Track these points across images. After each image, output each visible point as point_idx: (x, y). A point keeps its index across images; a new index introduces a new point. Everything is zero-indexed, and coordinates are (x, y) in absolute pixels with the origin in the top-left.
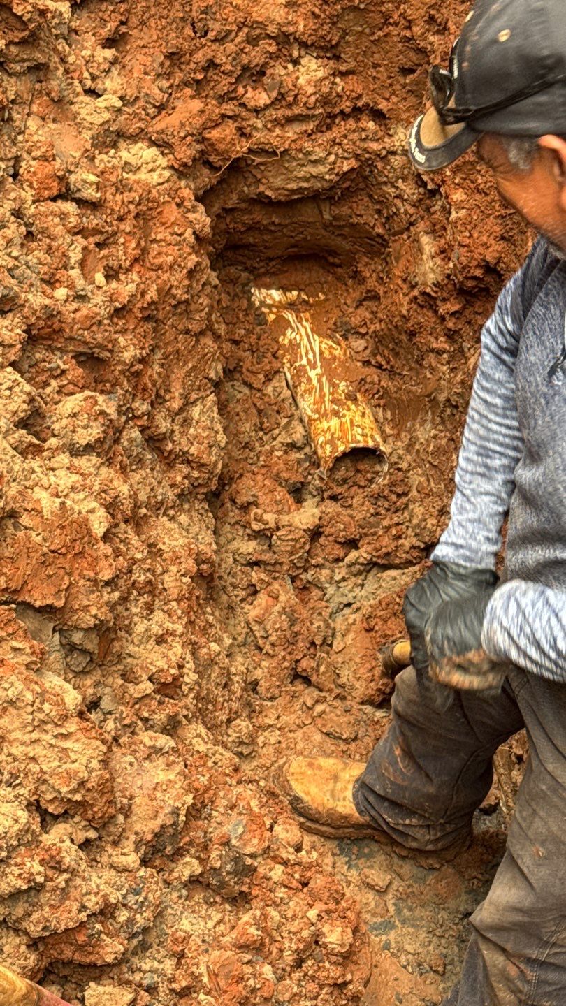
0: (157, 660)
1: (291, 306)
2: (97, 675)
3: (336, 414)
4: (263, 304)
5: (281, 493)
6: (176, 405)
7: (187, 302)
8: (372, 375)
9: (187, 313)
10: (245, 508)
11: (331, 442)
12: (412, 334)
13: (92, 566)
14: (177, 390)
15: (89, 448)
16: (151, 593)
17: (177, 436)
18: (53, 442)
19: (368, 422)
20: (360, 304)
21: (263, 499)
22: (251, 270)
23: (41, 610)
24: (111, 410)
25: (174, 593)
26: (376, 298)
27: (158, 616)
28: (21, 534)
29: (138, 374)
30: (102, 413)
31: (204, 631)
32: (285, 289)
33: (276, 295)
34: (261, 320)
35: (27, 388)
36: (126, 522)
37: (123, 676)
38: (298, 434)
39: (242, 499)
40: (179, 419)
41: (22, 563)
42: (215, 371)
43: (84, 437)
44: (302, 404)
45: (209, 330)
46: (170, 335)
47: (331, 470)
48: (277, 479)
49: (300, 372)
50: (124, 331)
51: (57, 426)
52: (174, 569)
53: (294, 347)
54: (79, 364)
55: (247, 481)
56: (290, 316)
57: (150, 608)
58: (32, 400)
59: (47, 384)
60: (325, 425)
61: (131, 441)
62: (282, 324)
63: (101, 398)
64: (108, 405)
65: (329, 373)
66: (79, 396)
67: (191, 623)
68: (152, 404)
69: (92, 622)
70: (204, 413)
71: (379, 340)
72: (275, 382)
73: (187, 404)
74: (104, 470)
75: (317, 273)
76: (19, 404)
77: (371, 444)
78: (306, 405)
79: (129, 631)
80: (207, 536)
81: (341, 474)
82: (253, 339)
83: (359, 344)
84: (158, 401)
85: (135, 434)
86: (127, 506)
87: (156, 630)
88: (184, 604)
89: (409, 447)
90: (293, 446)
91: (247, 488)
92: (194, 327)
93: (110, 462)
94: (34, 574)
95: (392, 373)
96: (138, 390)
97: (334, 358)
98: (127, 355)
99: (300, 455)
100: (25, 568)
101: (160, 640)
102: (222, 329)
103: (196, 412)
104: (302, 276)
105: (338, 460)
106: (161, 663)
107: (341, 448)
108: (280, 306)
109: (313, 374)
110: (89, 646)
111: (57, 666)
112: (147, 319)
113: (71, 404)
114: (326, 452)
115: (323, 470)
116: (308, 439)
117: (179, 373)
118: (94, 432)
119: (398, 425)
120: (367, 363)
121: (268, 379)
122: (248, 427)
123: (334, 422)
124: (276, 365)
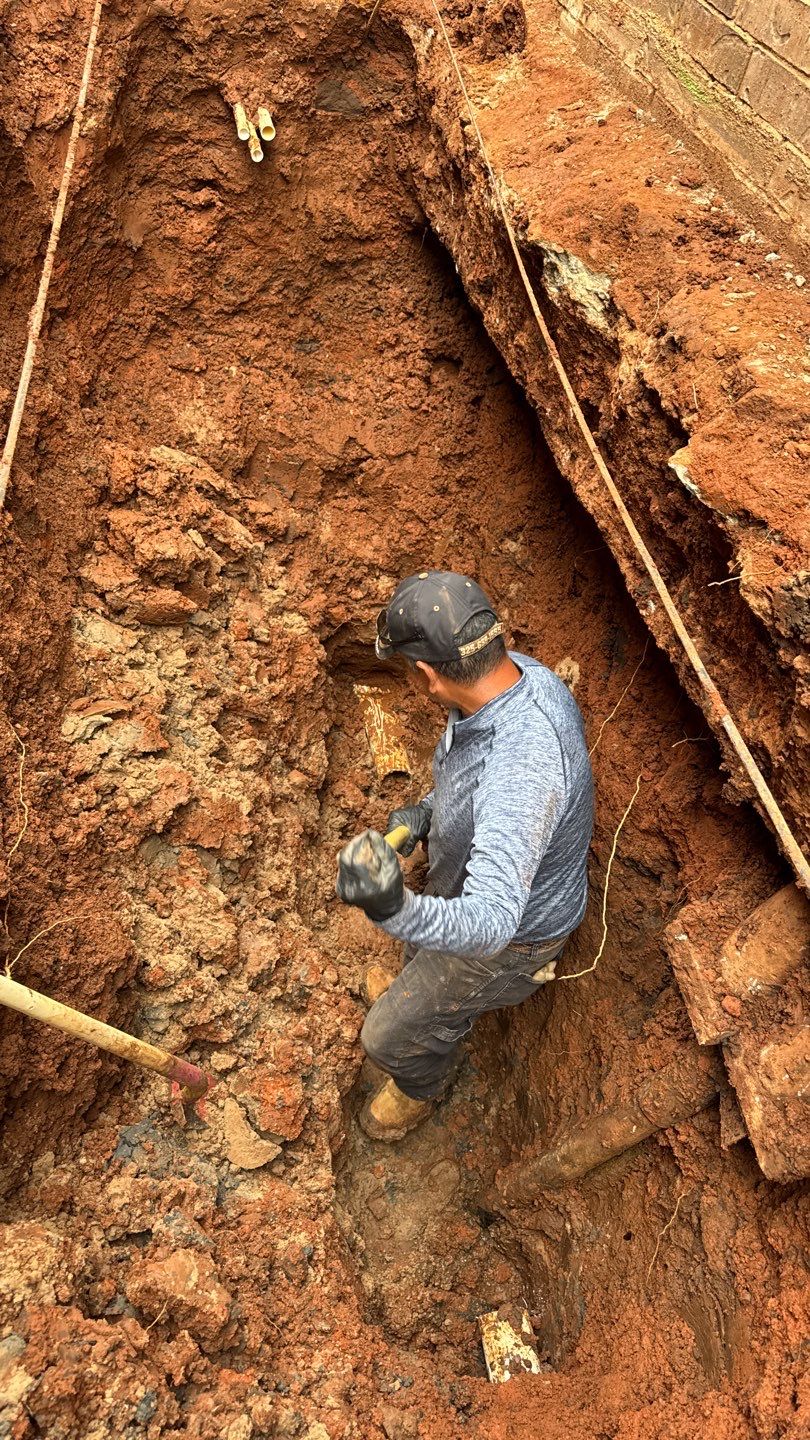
0: (275, 879)
1: (372, 695)
2: (241, 886)
3: (388, 753)
4: (359, 693)
5: (357, 791)
6: (302, 745)
7: (312, 694)
8: (409, 733)
9: (312, 699)
10: (338, 798)
11: (384, 767)
12: (428, 716)
13: (238, 828)
14: (304, 737)
15: (250, 767)
16: (278, 843)
17: (302, 761)
18: (230, 764)
19: (404, 758)
20: (406, 697)
21: (348, 793)
22: (354, 676)
23: (208, 850)
24: (264, 749)
25: (290, 843)
26: (414, 695)
27: (280, 855)
28: (199, 810)
29: (282, 729)
30: (258, 750)
31: (305, 863)
32: (371, 686)
33: (366, 689)
34: (356, 701)
35: (218, 736)
36: (267, 806)
37: (256, 887)
38: (369, 762)
39: (336, 793)
40: (304, 752)
41: (198, 826)
42: (325, 728)
43: (247, 762)
44: (373, 746)
45: (325, 707)
46: (302, 710)
47: (383, 781)
48: (356, 784)
49: (373, 730)
50: (276, 708)
51: (235, 755)
52: (291, 830)
53: (371, 716)
54: (251, 724)
55: (340, 783)
56: (371, 700)
57: (275, 851)
58: (221, 742)
59: (232, 733)
60: (382, 758)
61: (276, 763)
62: (367, 704)
63: (259, 742)
64: (262, 746)
65: (387, 732)
66: (248, 741)
67: (298, 859)
68: (289, 745)
69: (235, 856)
70: (318, 750)
71: (414, 717)
72: (360, 734)
73: (309, 744)
74: (257, 779)
75: (387, 679)
76: (213, 744)
77: (404, 770)
78: (374, 747)
79: (262, 862)
80: (314, 813)
81: (387, 784)
82: (351, 711)
83: (404, 717)
84: (292, 743)
85: (279, 759)
86: (268, 798)
87: (277, 862)
88: (295, 849)
89: (424, 772)
90: (366, 767)
91: (340, 787)
92: (315, 706)
93: (261, 775)
94: (205, 831)
95: (419, 734)
96: (281, 737)
97: (390, 724)
98: (277, 720)
99: (369, 772)
100: (200, 828)
101: (279, 868)
102: (332, 707)
103: (313, 748)
104: (380, 681)
105: (387, 777)
106: (276, 881)
107: (389, 771)
108: (367, 695)
109: (378, 731)
110: (233, 869)
111: (218, 881)
112: (290, 702)
113: (243, 744)
114: (381, 772)
115: (378, 781)
116: (374, 764)
117: (305, 729)
118: (254, 759)
119: (420, 761)
120: (407, 727)
121: (357, 732)
122: (344, 755)
123: (386, 757)
124: (361, 725)
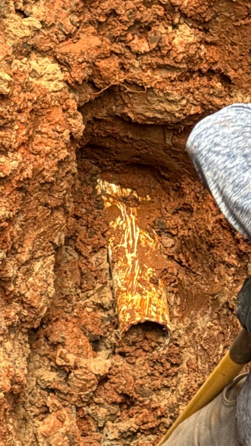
1: (124, 200)
3: (140, 291)
4: (103, 192)
5: (84, 341)
6: (24, 258)
7: (52, 183)
9: (50, 192)
10: (55, 346)
11: (131, 312)
12: (211, 246)
14: (28, 246)
19: (163, 303)
21: (70, 342)
32: (123, 185)
33: (115, 188)
34: (99, 205)
39: (54, 339)
40: (24, 269)
42: (59, 238)
44: (116, 277)
45: (62, 207)
46: (33, 205)
47: (126, 333)
48: (83, 329)
49: (120, 252)
53: (120, 232)
55: (60, 325)
56: (122, 207)
60: (130, 297)
62: (114, 212)
65: (142, 258)
68: (7, 253)
70: (43, 268)
71: (185, 243)
72: (99, 255)
73: (33, 258)
75: (150, 180)
77: (161, 321)
78: (119, 278)
80: (22, 363)
81: (132, 337)
82: (91, 217)
83: (169, 241)
84: (12, 252)
89: (188, 330)
90: (101, 306)
91: (59, 331)
92: (52, 202)
95: (188, 270)
97: (148, 248)
99: (105, 315)
103: (37, 266)
104: (138, 180)
105: (133, 327)
107: (138, 319)
108: (116, 198)
109: (129, 256)
112: (20, 189)
116: (114, 304)
117: (32, 234)
119: (184, 311)
121: (95, 251)
123: (137, 297)
